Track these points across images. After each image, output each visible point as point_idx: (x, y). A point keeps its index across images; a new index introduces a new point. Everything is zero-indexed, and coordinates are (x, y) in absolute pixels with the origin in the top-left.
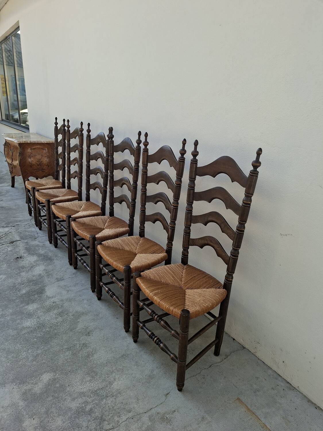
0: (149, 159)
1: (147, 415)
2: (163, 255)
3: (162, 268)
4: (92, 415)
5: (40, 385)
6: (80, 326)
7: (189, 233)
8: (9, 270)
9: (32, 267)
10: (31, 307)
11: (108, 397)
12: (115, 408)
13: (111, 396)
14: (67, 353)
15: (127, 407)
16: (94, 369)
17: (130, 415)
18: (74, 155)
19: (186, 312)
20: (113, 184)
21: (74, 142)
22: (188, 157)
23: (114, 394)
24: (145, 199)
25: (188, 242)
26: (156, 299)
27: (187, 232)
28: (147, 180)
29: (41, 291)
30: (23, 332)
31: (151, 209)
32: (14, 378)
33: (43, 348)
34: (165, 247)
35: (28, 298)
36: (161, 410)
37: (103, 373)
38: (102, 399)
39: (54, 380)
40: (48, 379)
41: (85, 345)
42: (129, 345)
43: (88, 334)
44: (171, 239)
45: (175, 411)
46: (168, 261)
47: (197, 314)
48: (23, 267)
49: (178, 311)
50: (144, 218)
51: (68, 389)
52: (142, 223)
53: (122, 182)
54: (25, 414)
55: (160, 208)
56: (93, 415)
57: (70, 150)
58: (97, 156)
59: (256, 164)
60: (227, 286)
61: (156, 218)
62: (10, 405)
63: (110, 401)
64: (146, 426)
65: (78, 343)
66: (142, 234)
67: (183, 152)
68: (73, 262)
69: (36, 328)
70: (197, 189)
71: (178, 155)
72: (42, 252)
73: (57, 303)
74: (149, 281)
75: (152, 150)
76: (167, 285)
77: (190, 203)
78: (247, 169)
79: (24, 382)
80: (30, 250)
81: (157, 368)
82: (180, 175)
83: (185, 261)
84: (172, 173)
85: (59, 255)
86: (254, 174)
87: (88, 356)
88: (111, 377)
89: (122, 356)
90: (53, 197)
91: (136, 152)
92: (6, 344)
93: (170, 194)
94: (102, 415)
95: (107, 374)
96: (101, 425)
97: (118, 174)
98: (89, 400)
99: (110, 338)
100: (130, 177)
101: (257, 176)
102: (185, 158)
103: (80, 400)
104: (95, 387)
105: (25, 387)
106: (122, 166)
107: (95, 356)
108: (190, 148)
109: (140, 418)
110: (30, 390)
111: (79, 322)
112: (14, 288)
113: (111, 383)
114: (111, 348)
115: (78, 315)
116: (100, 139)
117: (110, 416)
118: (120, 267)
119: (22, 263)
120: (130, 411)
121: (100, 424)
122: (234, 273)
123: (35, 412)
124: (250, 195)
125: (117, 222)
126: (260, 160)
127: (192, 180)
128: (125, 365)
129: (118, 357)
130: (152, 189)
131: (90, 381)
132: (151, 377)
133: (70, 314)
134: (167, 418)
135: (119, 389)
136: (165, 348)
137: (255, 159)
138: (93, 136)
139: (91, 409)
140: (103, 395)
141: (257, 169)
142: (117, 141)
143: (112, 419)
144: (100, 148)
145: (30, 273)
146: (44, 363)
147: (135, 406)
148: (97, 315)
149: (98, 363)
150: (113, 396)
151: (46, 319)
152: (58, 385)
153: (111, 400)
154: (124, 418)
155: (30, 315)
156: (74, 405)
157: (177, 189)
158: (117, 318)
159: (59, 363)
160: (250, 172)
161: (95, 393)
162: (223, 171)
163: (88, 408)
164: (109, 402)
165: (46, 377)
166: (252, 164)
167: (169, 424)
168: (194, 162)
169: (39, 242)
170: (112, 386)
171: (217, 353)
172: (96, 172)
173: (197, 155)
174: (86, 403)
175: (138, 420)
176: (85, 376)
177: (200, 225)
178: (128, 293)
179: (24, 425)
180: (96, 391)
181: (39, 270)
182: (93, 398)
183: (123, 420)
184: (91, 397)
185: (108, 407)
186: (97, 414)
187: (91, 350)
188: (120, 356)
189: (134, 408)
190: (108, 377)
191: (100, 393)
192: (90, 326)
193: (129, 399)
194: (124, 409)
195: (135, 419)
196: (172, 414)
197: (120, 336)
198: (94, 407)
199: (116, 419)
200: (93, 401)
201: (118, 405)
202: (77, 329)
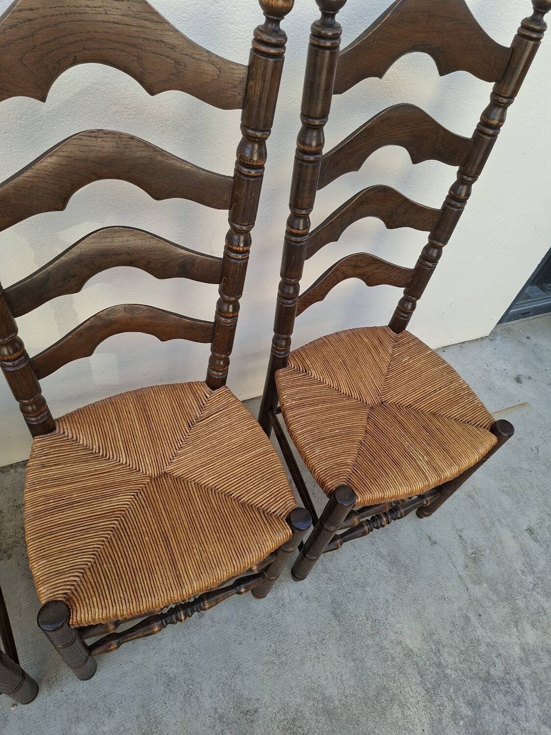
1: (471, 586)
4: (481, 703)
11: (440, 664)
12: (462, 649)
13: (438, 654)
15: (459, 624)
16: (371, 693)
17: (473, 618)
23: (434, 647)
36: (460, 561)
37: (381, 672)
38: (446, 676)
42: (304, 595)
43: (249, 714)
45: (460, 536)
56: (480, 699)
63: (449, 659)
64: (491, 593)
87: (330, 714)
88: (391, 651)
89: (336, 616)
94: (480, 678)
95: (386, 661)
96: (498, 680)
98: (449, 707)
99: (273, 646)
101: (537, 41)
104: (417, 694)
107: (332, 690)
109: (477, 601)
113: (409, 654)
114: (310, 644)
117: (480, 661)
120: (467, 619)
121: (495, 683)
128: (363, 614)
129: (338, 628)
131: (402, 706)
132: (394, 561)
134: (473, 554)
135: (423, 635)
139: (469, 704)
140: (437, 673)
143: (484, 657)
147: (456, 606)
149: (352, 682)
150: (439, 650)
153: (446, 655)
154: (480, 632)
161: (431, 693)
163: (467, 711)
164: (450, 660)
167: (483, 553)
170: (415, 650)
174: (455, 716)
176: (389, 720)
180: (427, 691)
182: (445, 698)
183: (484, 634)
184: (442, 705)
185: (461, 663)
186: (477, 689)
187: (310, 703)
188: (335, 623)
189: (460, 609)
190: (393, 659)
191: (433, 680)
192: (216, 709)
193: (444, 616)
194: (463, 629)
195: (481, 611)
196: (465, 542)
197: (270, 615)
198: (463, 696)
199: (483, 648)
200: (451, 699)
201: (457, 642)
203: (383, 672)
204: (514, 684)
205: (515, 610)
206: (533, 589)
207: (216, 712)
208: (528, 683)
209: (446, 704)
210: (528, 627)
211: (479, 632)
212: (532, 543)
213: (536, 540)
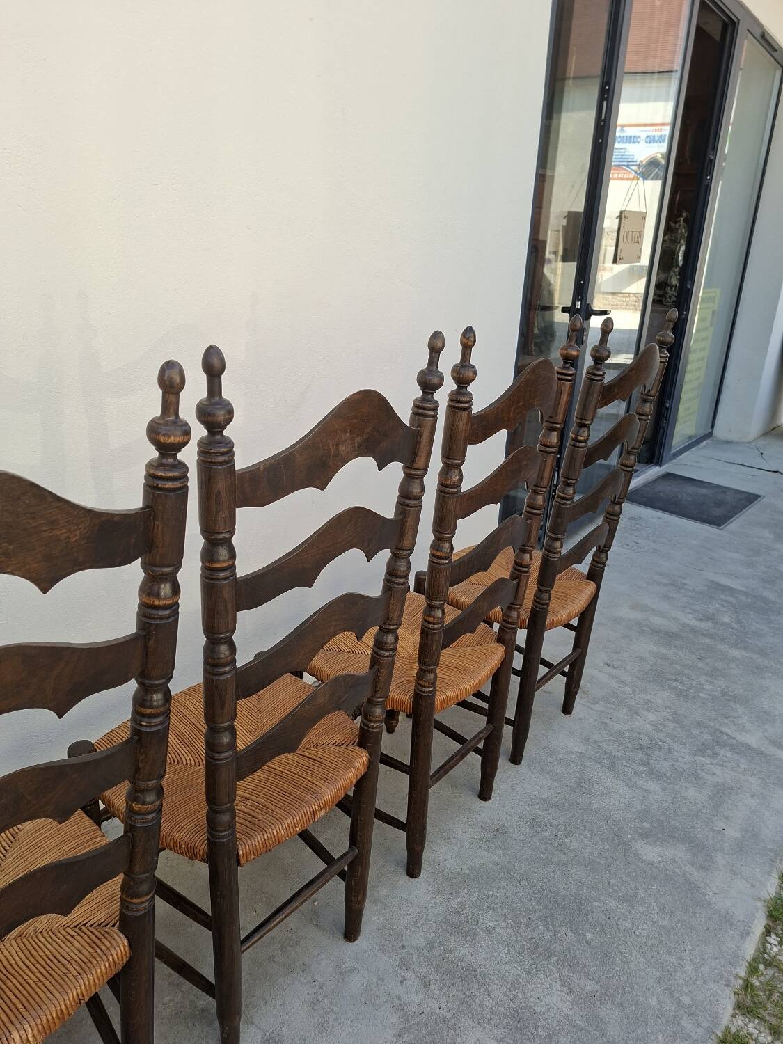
4: (647, 761)
5: (670, 852)
12: (613, 739)
13: (600, 748)
15: (601, 728)
23: (594, 746)
32: (699, 908)
33: (599, 900)
37: (571, 771)
38: (615, 757)
39: (644, 835)
40: (651, 847)
41: (534, 822)
51: (639, 807)
54: (727, 845)
56: (645, 759)
62: (739, 876)
63: (609, 747)
69: (557, 961)
79: (690, 883)
87: (555, 806)
88: (569, 759)
94: (637, 749)
95: (569, 765)
96: (649, 746)
98: (630, 771)
103: (640, 782)
104: (604, 773)
105: (696, 875)
107: (546, 794)
110: (692, 864)
111: (471, 868)
113: (581, 755)
117: (630, 741)
121: (648, 748)
123: (711, 833)
131: (599, 783)
135: (582, 742)
139: (641, 764)
140: (608, 757)
143: (631, 738)
146: (628, 874)
149: (556, 785)
150: (599, 746)
151: (507, 958)
152: (647, 825)
153: (606, 746)
154: (618, 726)
156: (655, 787)
159: (607, 846)
161: (612, 768)
163: (642, 768)
164: (611, 748)
165: (650, 852)
170: (584, 752)
174: (637, 773)
179: (738, 835)
180: (609, 769)
182: (623, 768)
184: (624, 772)
185: (619, 746)
186: (640, 755)
187: (537, 807)
190: (573, 762)
191: (608, 762)
192: (474, 838)
194: (606, 729)
195: (609, 716)
198: (634, 762)
199: (627, 734)
200: (627, 767)
201: (607, 737)
202: (499, 861)
204: (660, 743)
205: (631, 708)
206: (633, 693)
207: (475, 839)
208: (668, 740)
209: (626, 770)
210: (646, 713)
212: (614, 670)
213: (614, 668)
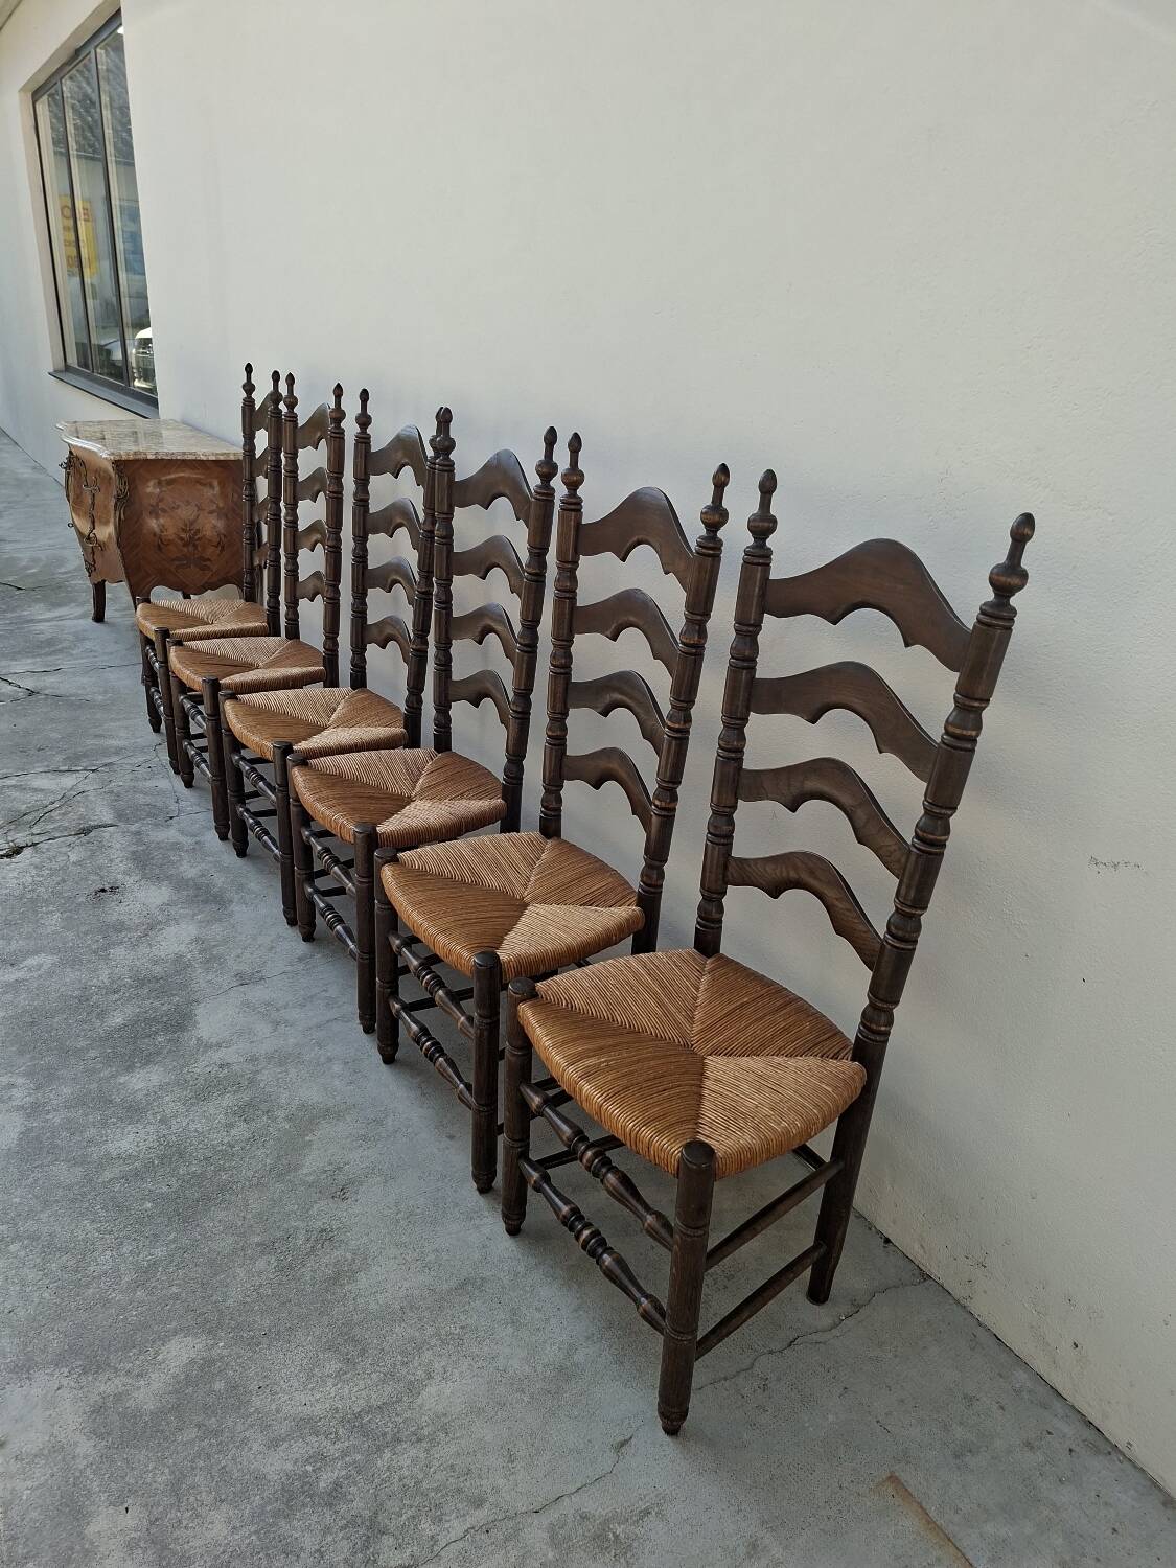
0: (584, 539)
1: (544, 1519)
2: (626, 911)
3: (620, 964)
4: (337, 1508)
5: (158, 1381)
6: (313, 1162)
7: (729, 836)
8: (70, 935)
9: (152, 927)
10: (141, 1081)
11: (399, 1441)
12: (425, 1485)
13: (414, 1438)
14: (261, 1264)
15: (468, 1484)
16: (357, 1331)
17: (481, 1516)
18: (311, 511)
19: (700, 1151)
20: (450, 629)
21: (312, 460)
22: (736, 538)
23: (425, 1432)
24: (567, 692)
25: (722, 871)
26: (590, 1092)
27: (721, 834)
28: (573, 619)
29: (180, 1021)
30: (107, 1175)
31: (587, 732)
32: (66, 1347)
33: (174, 1241)
34: (636, 883)
35: (132, 1048)
36: (597, 1504)
38: (380, 1449)
39: (205, 1368)
40: (185, 1359)
41: (326, 1237)
43: (342, 1193)
44: (657, 852)
45: (647, 1512)
46: (644, 937)
47: (746, 1161)
48: (120, 927)
49: (671, 1148)
50: (560, 769)
51: (257, 1401)
52: (553, 786)
53: (482, 624)
54: (95, 1486)
55: (621, 731)
56: (343, 1508)
57: (298, 491)
58: (390, 520)
59: (1009, 579)
60: (869, 1050)
61: (605, 769)
62: (46, 1452)
63: (407, 1457)
65: (301, 1225)
66: (550, 827)
67: (715, 517)
68: (300, 916)
69: (153, 1163)
70: (767, 668)
71: (694, 531)
72: (189, 870)
73: (235, 1068)
74: (566, 1016)
75: (598, 503)
76: (634, 1034)
77: (735, 722)
78: (968, 597)
79: (99, 1367)
80: (145, 862)
81: (588, 1338)
82: (700, 607)
83: (707, 940)
84: (670, 598)
85: (252, 885)
86: (998, 617)
87: (335, 1279)
88: (416, 1363)
89: (463, 1285)
90: (231, 669)
91: (536, 511)
92: (44, 1216)
93: (660, 681)
94: (376, 1513)
95: (404, 1353)
96: (371, 1550)
97: (468, 592)
98: (333, 1450)
99: (418, 1211)
100: (512, 606)
101: (1009, 629)
102: (721, 543)
103: (299, 1449)
104: (355, 1399)
105: (106, 1386)
106: (482, 561)
107: (363, 1281)
108: (741, 504)
109: (517, 1531)
110: (118, 1397)
111: (310, 1143)
112: (83, 1003)
113: (413, 1389)
114: (423, 1253)
115: (307, 1119)
116: (405, 451)
117: (404, 1517)
118: (460, 953)
119: (116, 911)
120: (478, 1503)
121: (367, 1545)
122: (896, 1003)
123: (132, 1481)
124: (977, 704)
125: (461, 773)
126: (1024, 564)
127: (747, 630)
128: (469, 1321)
129: (446, 1287)
130: (594, 655)
131: (339, 1374)
133: (281, 1114)
134: (616, 1537)
135: (445, 1415)
136: (618, 1272)
137: (1002, 558)
138: (380, 439)
139: (337, 1485)
140: (384, 1434)
141: (1010, 597)
142: (468, 462)
143: (411, 1527)
144: (402, 489)
145: (143, 950)
146: (176, 1297)
147: (501, 1482)
148: (379, 1122)
149: (373, 1306)
150: (419, 1440)
151: (192, 1127)
152: (219, 1385)
153: (413, 1452)
154: (457, 1527)
155: (134, 1111)
156: (276, 1465)
157: (687, 665)
158: (451, 1137)
159: (230, 1302)
160: (983, 612)
161: (355, 1422)
162: (871, 600)
163: (325, 1481)
164: (405, 1461)
165: (180, 1352)
166: (990, 578)
167: (622, 1560)
168: (759, 557)
169: (182, 832)
170: (419, 1401)
171: (819, 1293)
172: (388, 577)
173: (771, 530)
174: (320, 1459)
175: (507, 1540)
176: (321, 1356)
177: (771, 808)
178: (489, 1054)
179: (91, 1530)
180: (358, 1416)
181: (176, 939)
182: (346, 1444)
183: (452, 1536)
184: (337, 1439)
185: (401, 1480)
186: (357, 1504)
187: (349, 1256)
188: (453, 1283)
189: (496, 1490)
190: (405, 1364)
191: (374, 1426)
192: (348, 1163)
193: (479, 1456)
194: (459, 1491)
196: (637, 1521)
197: (457, 1205)
198: (347, 1477)
200: (345, 1453)
201: (437, 1477)
202: (300, 1172)
203: (387, 1348)
207: (345, 1164)
211: (455, 1523)
